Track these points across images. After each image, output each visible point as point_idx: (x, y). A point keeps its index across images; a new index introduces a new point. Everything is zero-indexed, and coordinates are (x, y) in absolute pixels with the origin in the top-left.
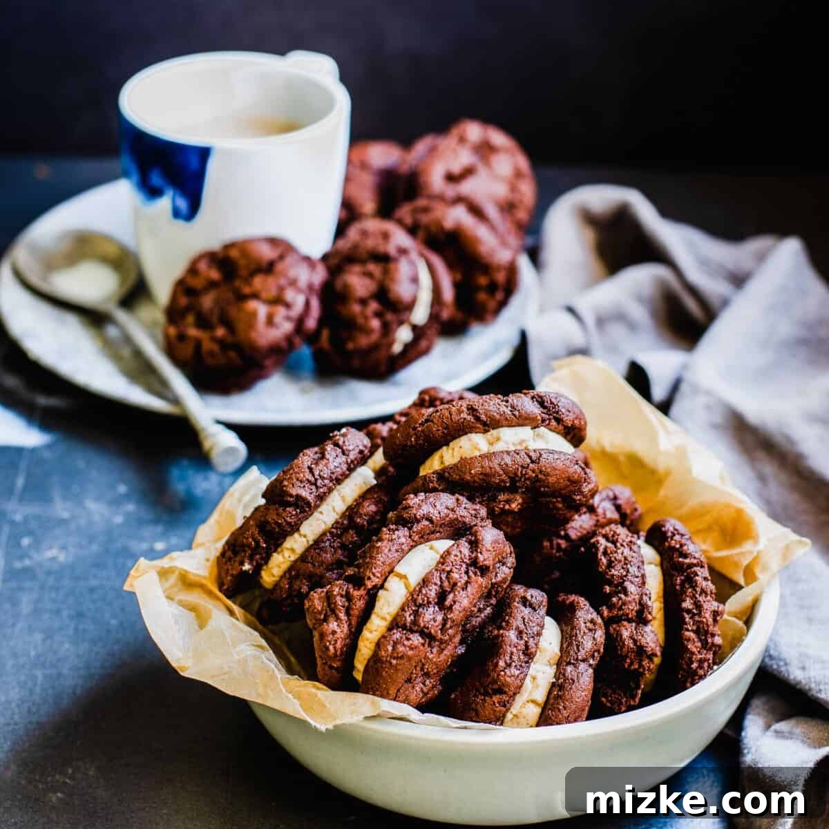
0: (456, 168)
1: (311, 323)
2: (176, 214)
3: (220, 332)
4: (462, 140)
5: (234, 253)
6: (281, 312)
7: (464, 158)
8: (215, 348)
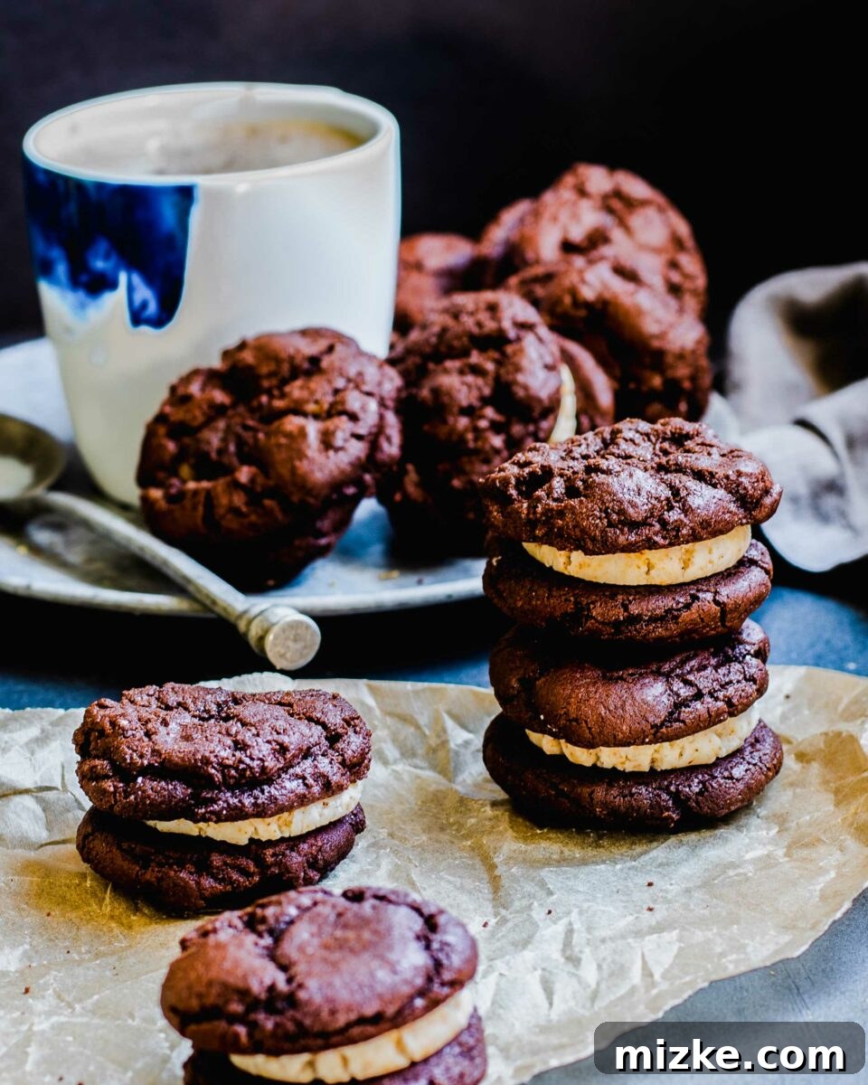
0: (577, 234)
1: (392, 448)
2: (137, 318)
3: (244, 474)
4: (582, 192)
5: (248, 357)
6: (343, 427)
7: (589, 218)
8: (239, 500)
